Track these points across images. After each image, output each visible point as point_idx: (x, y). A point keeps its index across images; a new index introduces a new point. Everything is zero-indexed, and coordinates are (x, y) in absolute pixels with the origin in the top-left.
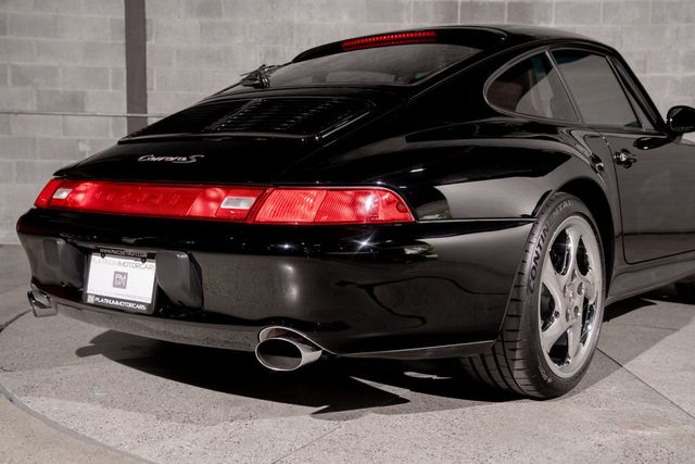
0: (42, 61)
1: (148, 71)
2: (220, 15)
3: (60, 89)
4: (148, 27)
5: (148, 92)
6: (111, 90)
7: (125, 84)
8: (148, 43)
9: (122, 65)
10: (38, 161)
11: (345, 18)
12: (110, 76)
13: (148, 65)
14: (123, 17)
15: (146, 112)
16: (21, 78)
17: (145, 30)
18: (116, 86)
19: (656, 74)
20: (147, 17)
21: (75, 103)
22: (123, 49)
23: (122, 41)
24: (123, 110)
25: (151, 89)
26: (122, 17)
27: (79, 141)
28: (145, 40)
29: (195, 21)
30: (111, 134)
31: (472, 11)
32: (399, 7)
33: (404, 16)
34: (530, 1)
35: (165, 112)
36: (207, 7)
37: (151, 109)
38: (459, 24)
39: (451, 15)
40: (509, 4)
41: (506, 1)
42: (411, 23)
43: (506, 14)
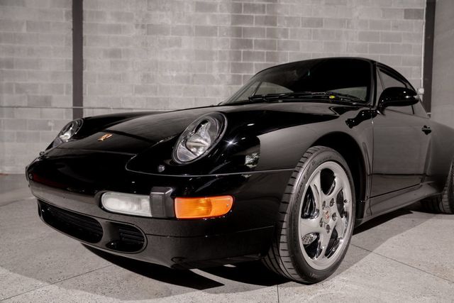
0: (30, 81)
1: (83, 85)
2: (121, 57)
3: (39, 95)
4: (84, 63)
5: (84, 96)
6: (65, 95)
7: (72, 92)
8: (84, 72)
9: (70, 82)
10: (28, 131)
11: (184, 58)
12: (65, 88)
13: (84, 83)
15: (82, 106)
16: (20, 89)
17: (82, 65)
18: (67, 93)
20: (84, 58)
21: (46, 102)
22: (71, 74)
23: (71, 70)
24: (70, 104)
25: (85, 94)
26: (71, 58)
27: (48, 121)
28: (82, 70)
29: (108, 60)
30: (64, 117)
31: (249, 55)
32: (211, 53)
33: (214, 57)
34: (276, 51)
35: (92, 106)
36: (114, 53)
37: (85, 104)
38: (242, 62)
39: (238, 58)
40: (267, 53)
41: (265, 51)
42: (218, 61)
43: (265, 57)
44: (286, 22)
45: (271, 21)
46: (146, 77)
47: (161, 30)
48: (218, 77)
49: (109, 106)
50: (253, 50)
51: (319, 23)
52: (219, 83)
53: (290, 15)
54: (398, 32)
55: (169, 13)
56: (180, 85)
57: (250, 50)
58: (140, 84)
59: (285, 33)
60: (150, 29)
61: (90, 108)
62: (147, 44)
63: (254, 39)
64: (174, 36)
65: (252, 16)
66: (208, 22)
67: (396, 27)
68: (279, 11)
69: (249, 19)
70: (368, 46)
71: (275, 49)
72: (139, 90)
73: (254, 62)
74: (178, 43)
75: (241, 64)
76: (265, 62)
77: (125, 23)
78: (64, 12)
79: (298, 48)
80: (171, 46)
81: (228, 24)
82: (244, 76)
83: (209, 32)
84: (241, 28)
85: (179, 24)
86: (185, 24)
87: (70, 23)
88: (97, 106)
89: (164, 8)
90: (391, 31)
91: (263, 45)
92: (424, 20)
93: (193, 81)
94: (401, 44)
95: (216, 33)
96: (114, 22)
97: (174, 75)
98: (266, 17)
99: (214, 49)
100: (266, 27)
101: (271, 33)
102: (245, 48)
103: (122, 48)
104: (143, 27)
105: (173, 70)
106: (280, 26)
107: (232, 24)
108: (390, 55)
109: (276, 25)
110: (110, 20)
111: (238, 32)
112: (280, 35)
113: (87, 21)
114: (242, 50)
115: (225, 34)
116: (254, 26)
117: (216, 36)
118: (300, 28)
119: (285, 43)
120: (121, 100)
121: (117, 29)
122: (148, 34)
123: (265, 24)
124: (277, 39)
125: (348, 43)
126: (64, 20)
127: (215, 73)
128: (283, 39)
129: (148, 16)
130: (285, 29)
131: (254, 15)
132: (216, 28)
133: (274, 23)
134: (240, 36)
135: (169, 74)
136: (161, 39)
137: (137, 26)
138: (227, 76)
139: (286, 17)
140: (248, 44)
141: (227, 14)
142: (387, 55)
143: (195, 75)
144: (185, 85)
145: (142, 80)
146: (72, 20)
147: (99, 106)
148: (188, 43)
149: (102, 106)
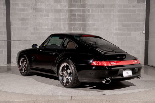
1: (11, 32)
2: (25, 21)
4: (11, 23)
5: (11, 36)
6: (3, 35)
7: (6, 34)
8: (11, 26)
9: (6, 31)
11: (50, 21)
12: (3, 33)
14: (6, 21)
15: (11, 40)
17: (10, 24)
18: (4, 35)
19: (110, 32)
20: (11, 21)
22: (6, 27)
24: (6, 39)
25: (12, 35)
28: (10, 26)
29: (20, 22)
30: (3, 44)
31: (75, 20)
32: (60, 19)
33: (62, 21)
34: (85, 18)
35: (14, 40)
36: (23, 19)
37: (12, 39)
38: (72, 22)
39: (71, 21)
40: (82, 19)
41: (81, 18)
42: (63, 22)
43: (81, 20)
44: (89, 6)
45: (84, 6)
46: (36, 29)
47: (41, 10)
48: (63, 28)
49: (21, 40)
50: (76, 18)
51: (102, 6)
52: (63, 31)
53: (91, 4)
54: (135, 9)
55: (44, 3)
56: (49, 31)
57: (75, 18)
58: (33, 31)
59: (89, 11)
60: (37, 10)
61: (13, 40)
62: (35, 16)
63: (77, 13)
64: (46, 13)
65: (76, 5)
66: (59, 7)
67: (134, 7)
68: (86, 2)
69: (75, 6)
70: (122, 15)
71: (85, 17)
72: (32, 34)
73: (77, 23)
74: (48, 15)
75: (72, 23)
76: (81, 22)
77: (27, 8)
78: (2, 3)
79: (94, 17)
80: (45, 17)
81: (67, 8)
82: (73, 28)
83: (59, 11)
84: (72, 9)
85: (48, 8)
86: (50, 8)
87: (5, 7)
88: (16, 40)
89: (42, 2)
90: (132, 9)
91: (80, 16)
92: (146, 4)
93: (53, 30)
94: (136, 13)
95: (62, 12)
96: (22, 7)
97: (46, 28)
98: (81, 5)
99: (62, 18)
100: (81, 9)
101: (84, 11)
102: (73, 17)
103: (26, 17)
104: (34, 9)
105: (46, 26)
106: (87, 8)
107: (68, 8)
108: (131, 18)
109: (85, 8)
110: (21, 7)
111: (71, 11)
112: (87, 12)
113: (11, 7)
114: (72, 18)
115: (65, 12)
116: (77, 8)
117: (62, 13)
118: (95, 9)
119: (89, 15)
120: (26, 37)
121: (24, 10)
122: (36, 12)
123: (81, 7)
124: (86, 13)
125: (114, 14)
126: (2, 6)
127: (62, 27)
128: (88, 13)
129: (35, 5)
130: (89, 9)
131: (77, 4)
132: (62, 9)
133: (85, 7)
134: (71, 12)
135: (44, 27)
136: (41, 14)
137: (31, 9)
138: (66, 28)
139: (89, 5)
140: (75, 15)
141: (66, 4)
142: (130, 18)
143: (54, 28)
144: (50, 31)
145: (34, 30)
146: (5, 6)
147: (17, 40)
148: (51, 15)
149: (18, 40)
